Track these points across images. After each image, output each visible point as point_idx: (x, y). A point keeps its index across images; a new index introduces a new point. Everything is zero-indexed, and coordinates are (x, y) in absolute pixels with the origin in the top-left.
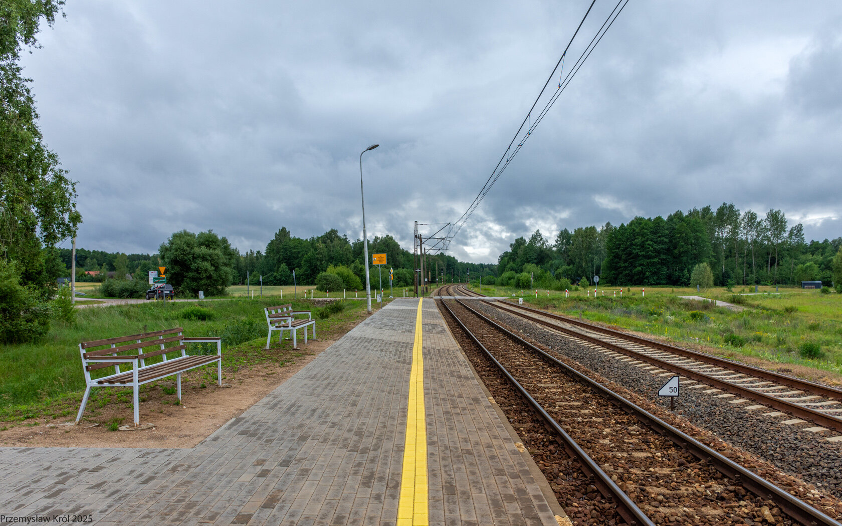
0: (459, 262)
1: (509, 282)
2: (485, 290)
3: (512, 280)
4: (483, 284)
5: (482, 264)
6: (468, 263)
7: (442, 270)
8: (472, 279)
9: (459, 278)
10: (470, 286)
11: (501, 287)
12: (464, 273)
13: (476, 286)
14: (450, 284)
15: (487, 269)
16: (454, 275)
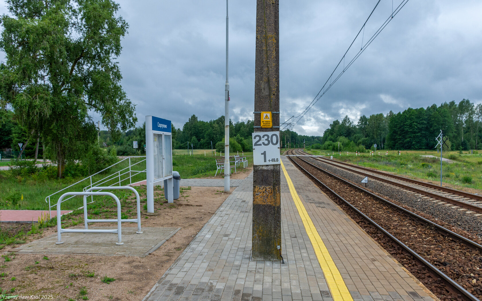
0: (298, 135)
1: (329, 147)
2: (314, 152)
3: (330, 146)
4: (313, 149)
5: (313, 136)
6: (304, 136)
7: (288, 140)
8: (307, 145)
9: (298, 145)
10: (305, 150)
11: (324, 151)
12: (302, 142)
13: (309, 150)
14: (293, 149)
15: (316, 139)
16: (295, 143)
